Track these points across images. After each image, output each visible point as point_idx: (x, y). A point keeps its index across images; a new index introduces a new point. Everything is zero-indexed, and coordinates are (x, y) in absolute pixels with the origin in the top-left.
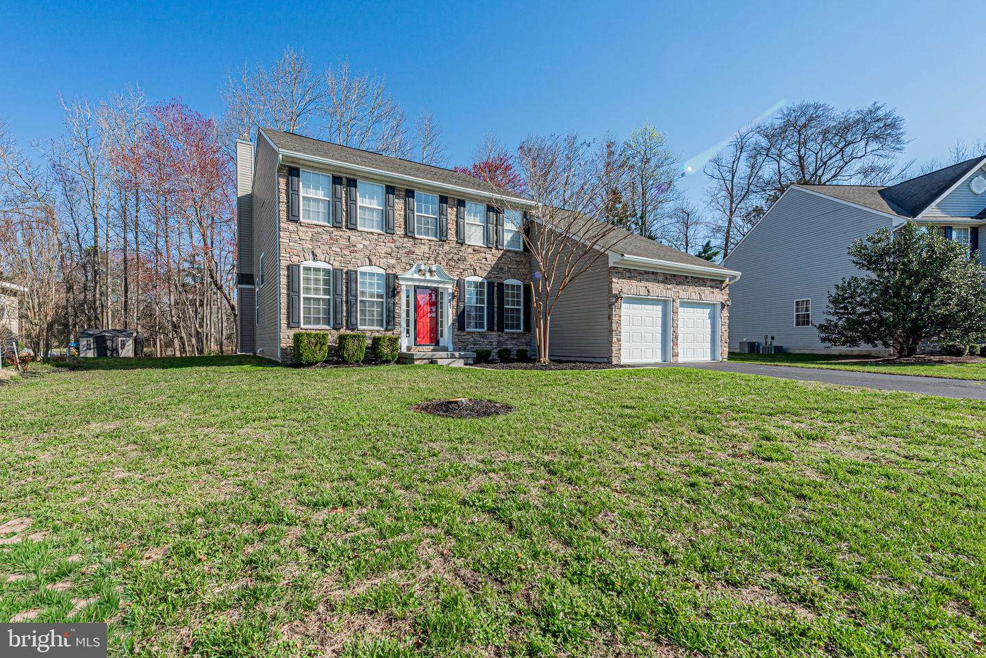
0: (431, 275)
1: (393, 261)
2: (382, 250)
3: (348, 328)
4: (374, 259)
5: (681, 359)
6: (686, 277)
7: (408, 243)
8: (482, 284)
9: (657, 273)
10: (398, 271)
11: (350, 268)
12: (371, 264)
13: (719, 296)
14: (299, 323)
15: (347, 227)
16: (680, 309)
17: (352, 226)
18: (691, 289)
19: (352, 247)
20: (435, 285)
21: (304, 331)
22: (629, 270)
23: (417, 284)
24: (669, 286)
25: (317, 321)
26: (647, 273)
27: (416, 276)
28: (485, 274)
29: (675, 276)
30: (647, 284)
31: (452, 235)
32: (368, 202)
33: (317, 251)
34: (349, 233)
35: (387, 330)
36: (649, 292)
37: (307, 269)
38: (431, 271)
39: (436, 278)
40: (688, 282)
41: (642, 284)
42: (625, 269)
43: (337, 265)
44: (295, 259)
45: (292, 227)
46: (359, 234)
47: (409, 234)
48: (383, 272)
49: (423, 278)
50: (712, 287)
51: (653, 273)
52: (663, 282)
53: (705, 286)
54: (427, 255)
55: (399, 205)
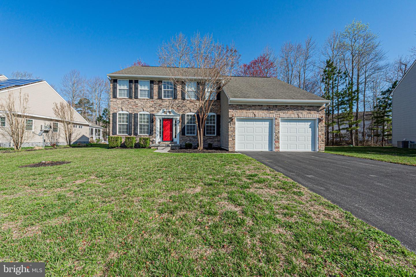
0: (170, 113)
1: (153, 109)
2: (149, 105)
3: (134, 135)
4: (145, 109)
5: (281, 150)
6: (286, 106)
7: (159, 102)
8: (194, 116)
9: (262, 105)
10: (155, 113)
11: (135, 112)
12: (144, 111)
13: (315, 115)
14: (116, 133)
15: (134, 98)
16: (281, 124)
17: (136, 98)
18: (291, 112)
19: (136, 105)
20: (172, 117)
21: (118, 136)
22: (241, 105)
23: (163, 117)
24: (271, 112)
25: (123, 132)
26: (253, 106)
27: (163, 114)
28: (196, 111)
29: (276, 106)
30: (254, 111)
31: (179, 96)
32: (144, 88)
33: (123, 108)
34: (135, 100)
35: (150, 135)
36: (255, 115)
37: (120, 114)
38: (169, 112)
39: (172, 114)
40: (288, 109)
41: (251, 111)
42: (237, 105)
43: (130, 112)
44: (115, 111)
45: (114, 100)
46: (139, 100)
47: (160, 98)
48: (149, 113)
49: (165, 114)
50: (308, 110)
51: (259, 105)
52: (267, 110)
53: (303, 110)
54: (168, 106)
55: (156, 87)
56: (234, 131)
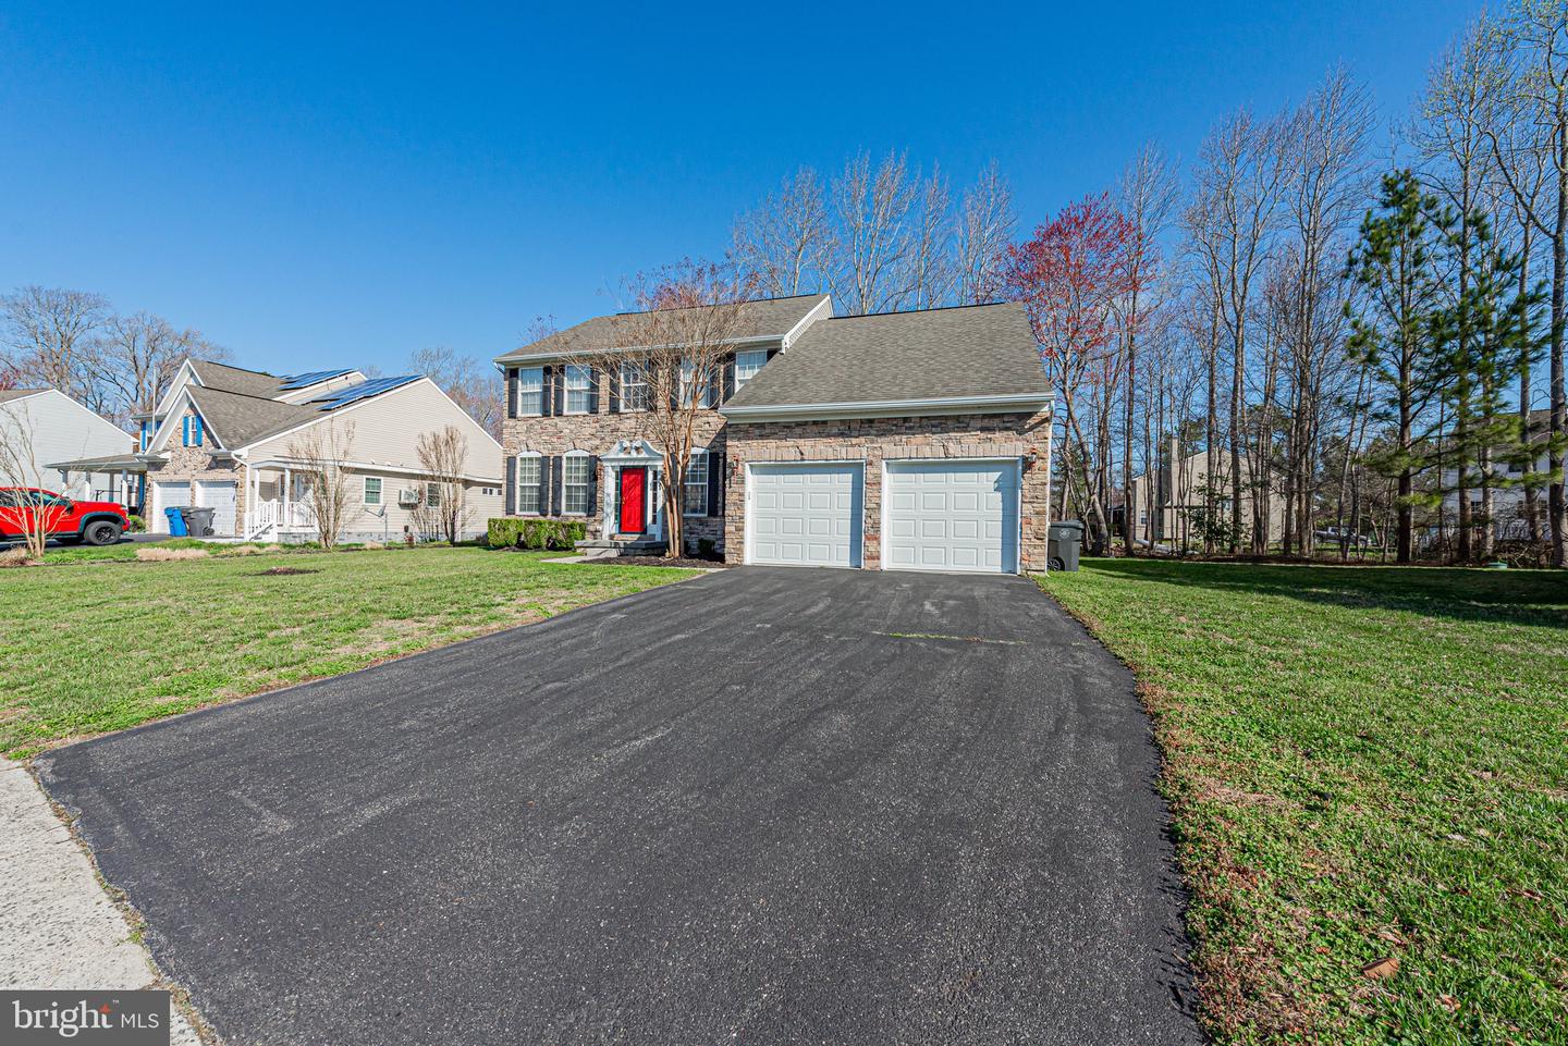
0: (638, 453)
1: (597, 442)
2: (588, 431)
3: (553, 515)
4: (577, 443)
5: (886, 564)
6: (906, 420)
7: (613, 420)
8: (703, 456)
9: (825, 422)
10: (599, 453)
11: (557, 454)
12: (575, 449)
13: (1009, 446)
14: (514, 510)
15: (555, 415)
16: (887, 479)
17: (559, 414)
18: (919, 438)
19: (559, 434)
20: (643, 464)
21: (519, 518)
22: (762, 426)
23: (622, 464)
24: (854, 441)
25: (530, 508)
26: (798, 424)
27: (622, 456)
28: (707, 443)
29: (871, 421)
30: (801, 442)
31: (662, 403)
32: (574, 385)
33: (531, 443)
34: (557, 420)
35: (588, 516)
36: (802, 454)
37: (523, 459)
38: (637, 449)
39: (644, 455)
40: (911, 428)
41: (790, 442)
42: (751, 425)
43: (546, 453)
44: (513, 452)
45: (512, 422)
46: (565, 419)
47: (614, 410)
48: (587, 454)
49: (626, 456)
50: (983, 429)
51: (815, 423)
52: (842, 435)
53: (965, 429)
54: (634, 430)
55: (604, 382)
56: (740, 504)
